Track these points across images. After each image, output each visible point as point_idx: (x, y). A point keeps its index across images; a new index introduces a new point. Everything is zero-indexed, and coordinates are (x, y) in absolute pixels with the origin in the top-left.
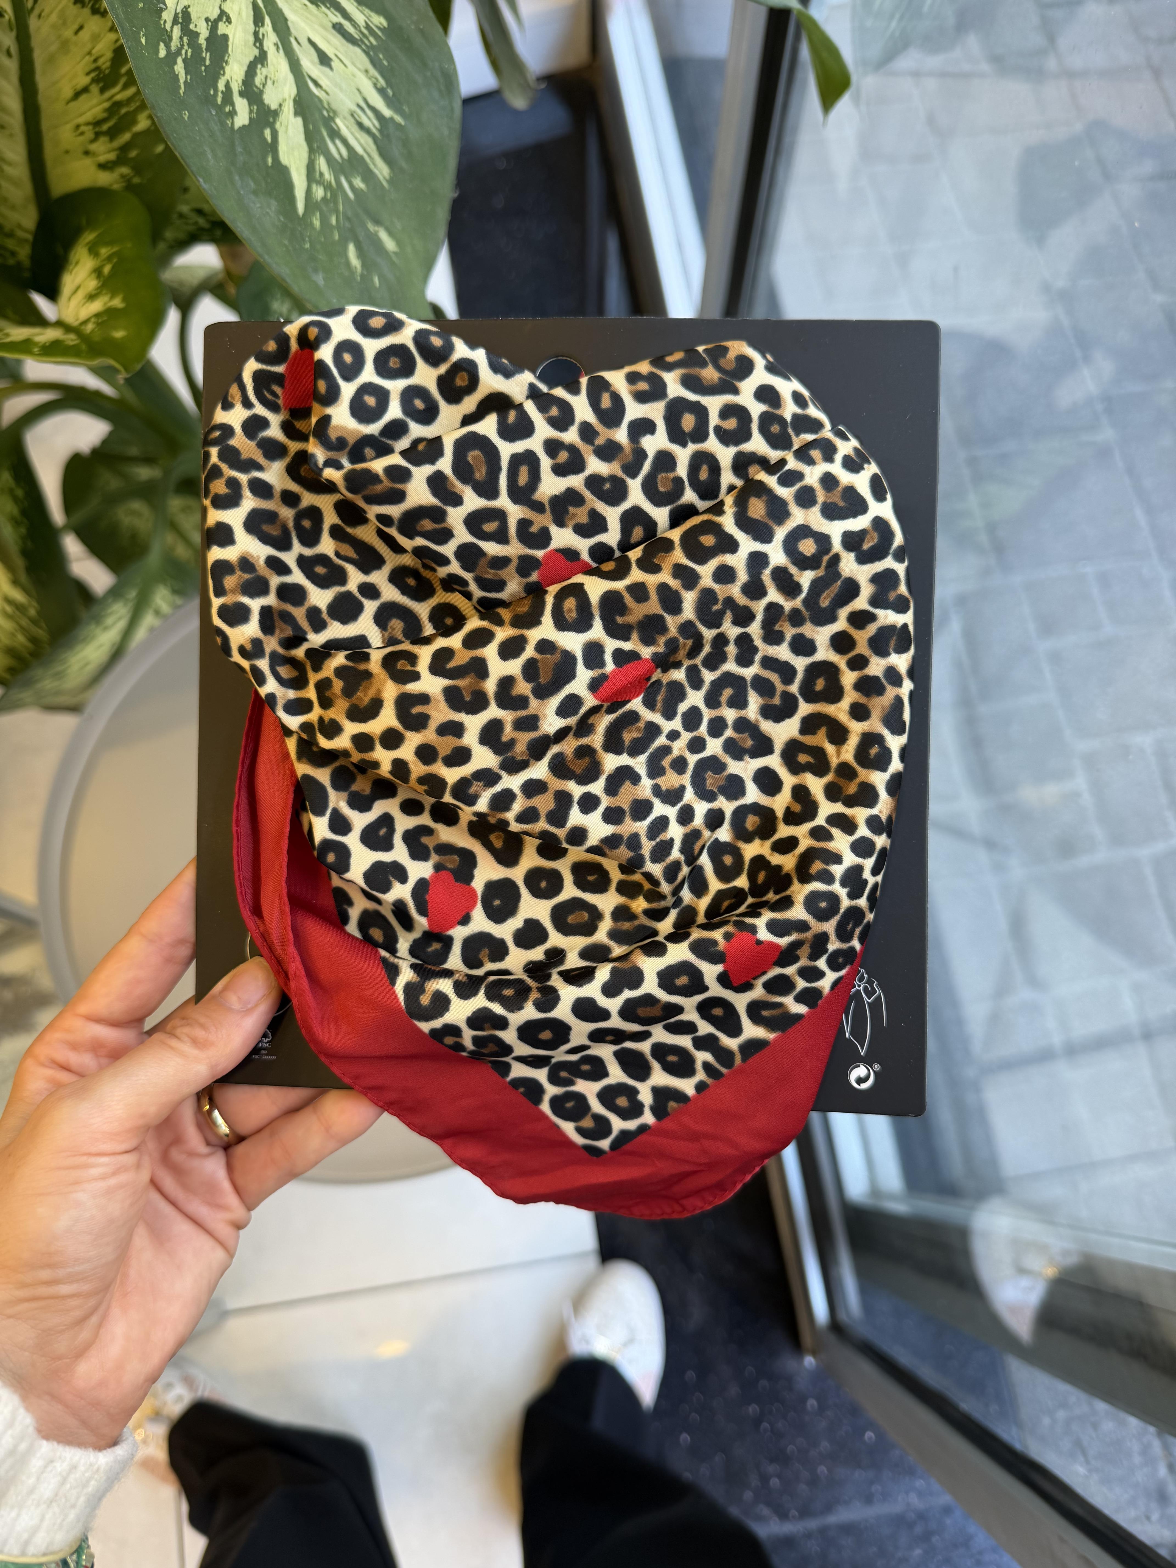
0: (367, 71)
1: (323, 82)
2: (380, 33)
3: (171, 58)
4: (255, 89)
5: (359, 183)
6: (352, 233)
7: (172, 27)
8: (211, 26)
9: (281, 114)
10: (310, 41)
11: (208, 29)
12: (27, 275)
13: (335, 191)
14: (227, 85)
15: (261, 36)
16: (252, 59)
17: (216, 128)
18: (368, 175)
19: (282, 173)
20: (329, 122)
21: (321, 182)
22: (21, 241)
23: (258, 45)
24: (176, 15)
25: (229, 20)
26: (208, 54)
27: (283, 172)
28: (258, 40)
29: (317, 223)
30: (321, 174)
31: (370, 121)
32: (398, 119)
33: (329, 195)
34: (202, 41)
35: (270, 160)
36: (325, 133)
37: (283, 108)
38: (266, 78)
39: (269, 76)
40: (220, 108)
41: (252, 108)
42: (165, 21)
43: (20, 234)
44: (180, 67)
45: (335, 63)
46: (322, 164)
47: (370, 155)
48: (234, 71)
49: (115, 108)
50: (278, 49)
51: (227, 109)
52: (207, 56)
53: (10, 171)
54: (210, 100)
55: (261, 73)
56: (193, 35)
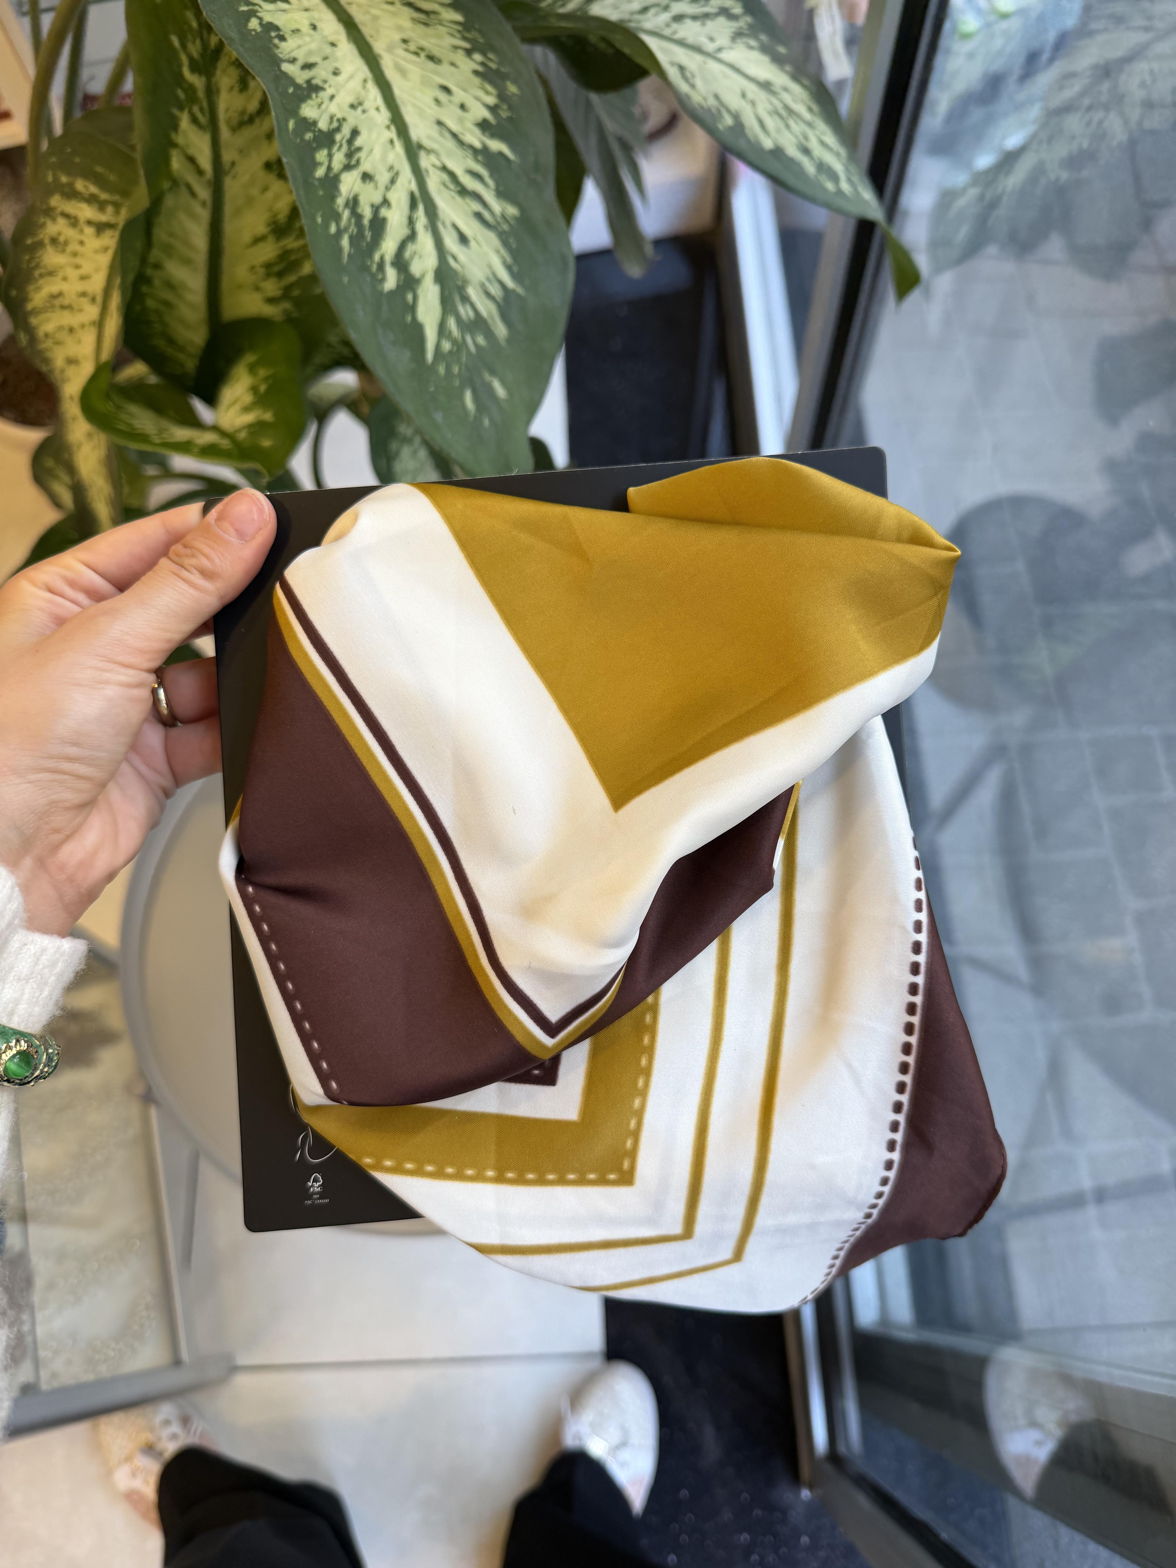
0: (498, 252)
1: (461, 258)
2: (512, 222)
3: (340, 233)
4: (404, 262)
5: (481, 340)
6: (472, 380)
7: (343, 211)
8: (375, 210)
9: (423, 282)
10: (455, 226)
11: (372, 213)
12: (191, 383)
13: (459, 346)
14: (382, 258)
15: (414, 219)
16: (404, 236)
17: (368, 290)
18: (489, 334)
19: (418, 330)
20: (461, 291)
21: (449, 336)
22: (190, 355)
23: (411, 226)
24: (347, 201)
25: (389, 206)
26: (370, 233)
28: (411, 222)
29: (442, 370)
30: (450, 332)
31: (495, 290)
32: (520, 290)
33: (455, 348)
34: (366, 222)
35: (409, 319)
36: (457, 299)
37: (425, 277)
38: (415, 253)
39: (417, 252)
40: (373, 276)
41: (400, 276)
42: (338, 206)
43: (191, 349)
44: (345, 242)
45: (473, 243)
46: (452, 323)
47: (492, 318)
48: (389, 247)
49: (284, 255)
50: (427, 230)
51: (380, 277)
52: (368, 234)
53: (190, 297)
54: (367, 269)
55: (410, 248)
56: (359, 217)
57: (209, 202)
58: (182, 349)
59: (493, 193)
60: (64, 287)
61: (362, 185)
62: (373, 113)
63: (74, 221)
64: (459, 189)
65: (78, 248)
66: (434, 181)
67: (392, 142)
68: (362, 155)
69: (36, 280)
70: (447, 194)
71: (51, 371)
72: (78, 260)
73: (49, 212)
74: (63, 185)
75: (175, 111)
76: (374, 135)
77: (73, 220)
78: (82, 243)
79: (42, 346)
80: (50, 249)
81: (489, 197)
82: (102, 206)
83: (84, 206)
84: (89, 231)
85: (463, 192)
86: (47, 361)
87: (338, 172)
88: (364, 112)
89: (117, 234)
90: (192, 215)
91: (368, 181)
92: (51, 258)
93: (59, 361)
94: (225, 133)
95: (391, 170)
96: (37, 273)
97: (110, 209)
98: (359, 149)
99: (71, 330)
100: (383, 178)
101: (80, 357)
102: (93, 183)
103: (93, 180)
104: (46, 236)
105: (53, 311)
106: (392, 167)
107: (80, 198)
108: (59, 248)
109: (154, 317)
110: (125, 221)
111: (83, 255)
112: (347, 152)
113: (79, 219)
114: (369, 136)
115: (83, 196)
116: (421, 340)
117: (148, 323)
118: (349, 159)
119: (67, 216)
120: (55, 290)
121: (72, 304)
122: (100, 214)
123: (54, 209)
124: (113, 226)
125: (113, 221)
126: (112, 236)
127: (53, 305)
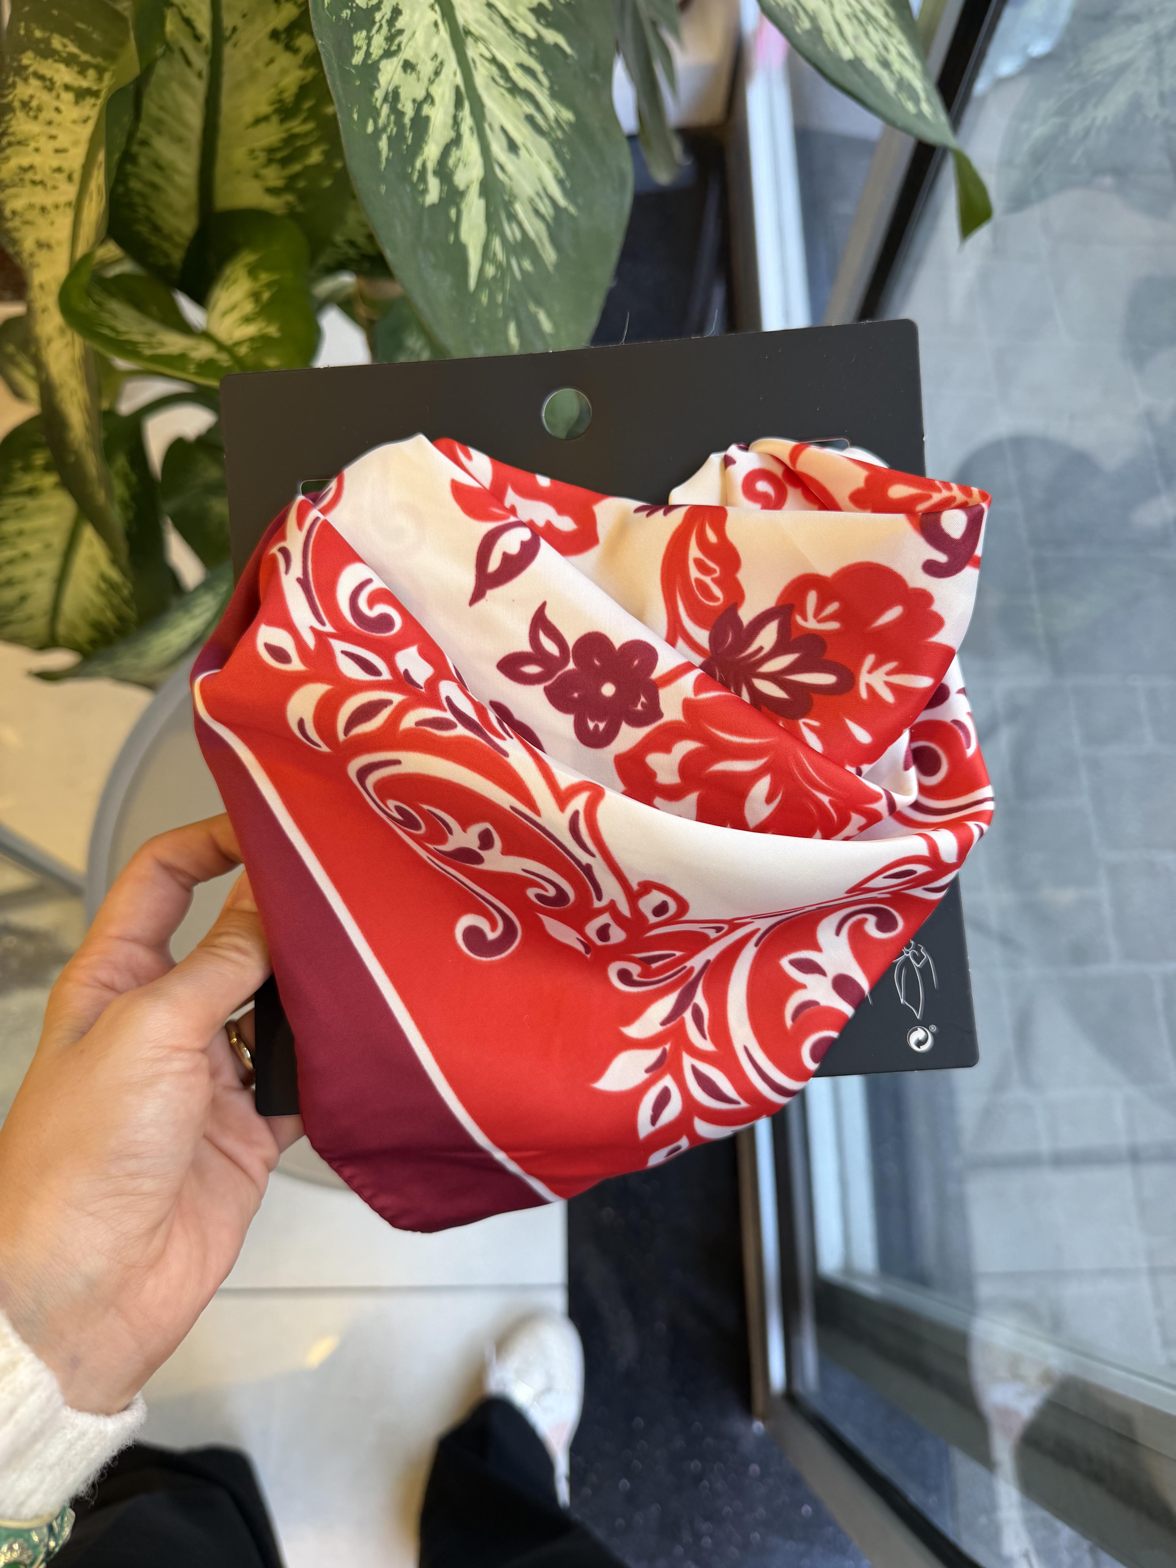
0: (549, 163)
1: (510, 167)
2: (566, 128)
3: (378, 133)
4: (448, 170)
5: (527, 265)
6: (515, 312)
7: (382, 106)
8: (417, 107)
9: (467, 195)
10: (503, 130)
11: (414, 110)
12: (177, 276)
13: (504, 270)
14: (424, 165)
15: (459, 120)
16: (448, 140)
17: (408, 203)
18: (537, 259)
19: (462, 252)
20: (508, 206)
21: (493, 260)
22: (177, 245)
23: (456, 128)
24: (387, 94)
25: (433, 102)
26: (411, 134)
27: (460, 249)
28: (456, 123)
29: (484, 299)
30: (495, 254)
31: (546, 209)
32: (572, 210)
33: (499, 274)
34: (407, 120)
35: (452, 238)
36: (503, 216)
37: (469, 189)
38: (459, 160)
39: (462, 159)
40: (414, 186)
41: (443, 188)
42: (377, 100)
43: (178, 239)
44: (383, 144)
45: (523, 152)
46: (497, 245)
47: (540, 240)
48: (431, 151)
49: (289, 140)
50: (473, 133)
51: (421, 187)
52: (409, 135)
53: (179, 180)
54: (407, 177)
55: (455, 154)
56: (400, 114)
57: (205, 73)
58: (168, 238)
59: (547, 92)
60: (37, 160)
61: (403, 75)
63: (49, 85)
64: (509, 85)
65: (54, 116)
66: (482, 74)
67: (436, 24)
68: (403, 38)
70: (496, 91)
71: (18, 254)
72: (53, 131)
73: (21, 71)
74: (39, 41)
76: (417, 16)
77: (48, 83)
78: (58, 110)
79: (10, 225)
80: (20, 114)
81: (543, 98)
82: (83, 70)
83: (62, 67)
84: (68, 97)
85: (514, 90)
86: (14, 242)
87: (377, 58)
89: (99, 102)
90: (186, 86)
91: (409, 71)
92: (21, 124)
93: (28, 244)
95: (435, 59)
97: (91, 73)
98: (401, 32)
99: (43, 209)
100: (426, 68)
101: (53, 242)
102: (72, 41)
103: (72, 37)
104: (16, 98)
105: (23, 186)
106: (436, 56)
107: (57, 57)
108: (32, 113)
109: (138, 200)
110: (110, 88)
111: (59, 125)
112: (387, 34)
113: (56, 83)
114: (411, 17)
115: (60, 56)
116: (464, 262)
117: (131, 206)
118: (389, 43)
119: (42, 78)
120: (25, 162)
121: (46, 180)
122: (80, 78)
123: (26, 68)
124: (95, 94)
125: (95, 88)
126: (94, 105)
127: (22, 180)
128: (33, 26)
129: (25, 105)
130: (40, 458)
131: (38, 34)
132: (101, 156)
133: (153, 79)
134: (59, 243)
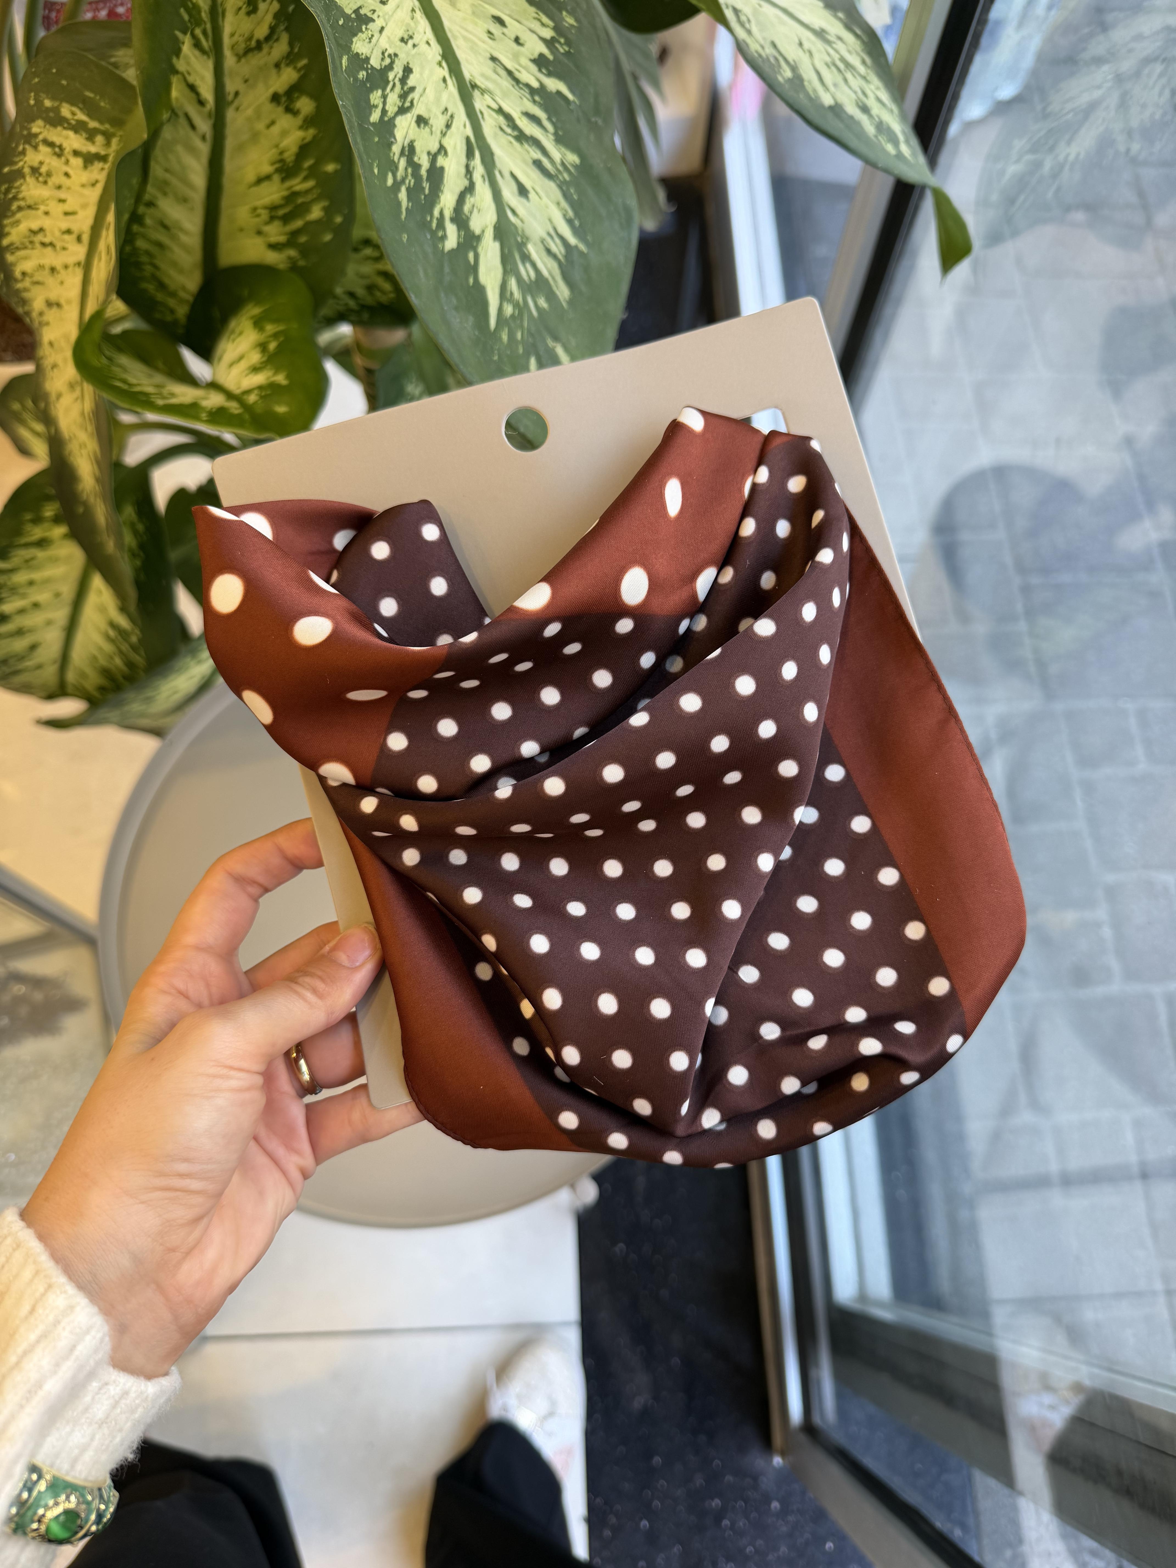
0: (559, 203)
1: (520, 211)
2: (572, 170)
3: (397, 185)
4: (464, 217)
5: (542, 302)
6: (534, 348)
7: (399, 159)
8: (432, 159)
9: (483, 239)
10: (513, 175)
11: (429, 162)
12: (181, 331)
13: (521, 308)
14: (441, 213)
15: (471, 169)
16: (462, 188)
17: (429, 249)
18: (550, 295)
19: (479, 293)
20: (522, 248)
21: (511, 299)
22: (182, 301)
23: (468, 177)
24: (403, 148)
25: (446, 154)
26: (428, 184)
27: (480, 291)
28: (469, 172)
29: (505, 337)
30: (511, 294)
31: (557, 248)
32: (582, 247)
33: (516, 311)
34: (423, 172)
35: (472, 281)
36: (517, 257)
37: (485, 234)
38: (473, 206)
39: (476, 205)
40: (433, 233)
41: (460, 234)
42: (394, 154)
43: (182, 294)
44: (403, 195)
45: (532, 196)
46: (513, 284)
47: (554, 278)
48: (447, 200)
49: (292, 197)
50: (484, 180)
51: (440, 234)
52: (426, 186)
53: (184, 238)
54: (426, 225)
55: (469, 201)
56: (416, 167)
57: (209, 136)
58: (173, 295)
59: (552, 137)
60: (46, 223)
61: (417, 129)
62: (423, 47)
63: (59, 151)
64: (515, 133)
65: (63, 180)
66: (489, 124)
67: (444, 80)
68: (415, 95)
69: (14, 214)
70: (505, 140)
71: (28, 313)
72: (62, 195)
73: (30, 139)
74: (48, 110)
75: (178, 34)
76: (426, 72)
77: (57, 150)
78: (67, 175)
79: (19, 286)
80: (30, 180)
81: (548, 143)
82: (91, 136)
83: (71, 134)
84: (77, 162)
85: (520, 136)
86: (24, 302)
87: (393, 115)
88: (414, 46)
89: (107, 166)
90: (191, 150)
91: (422, 125)
92: (31, 189)
93: (38, 304)
94: (229, 60)
95: (445, 113)
96: (14, 207)
97: (99, 139)
98: (412, 89)
99: (53, 270)
100: (437, 123)
101: (62, 302)
102: (81, 109)
103: (81, 105)
104: (26, 166)
105: (33, 249)
106: (446, 109)
107: (66, 125)
108: (41, 179)
109: (144, 259)
110: (117, 152)
111: (69, 188)
112: (401, 92)
113: (65, 149)
114: (421, 74)
115: (69, 124)
116: (484, 304)
117: (138, 265)
118: (403, 100)
119: (51, 144)
120: (35, 226)
121: (55, 242)
122: (89, 144)
123: (36, 135)
124: (103, 158)
125: (103, 153)
126: (102, 169)
127: (31, 242)
128: (43, 95)
129: (35, 171)
130: (49, 511)
131: (48, 103)
132: (111, 217)
133: (159, 143)
134: (69, 302)
